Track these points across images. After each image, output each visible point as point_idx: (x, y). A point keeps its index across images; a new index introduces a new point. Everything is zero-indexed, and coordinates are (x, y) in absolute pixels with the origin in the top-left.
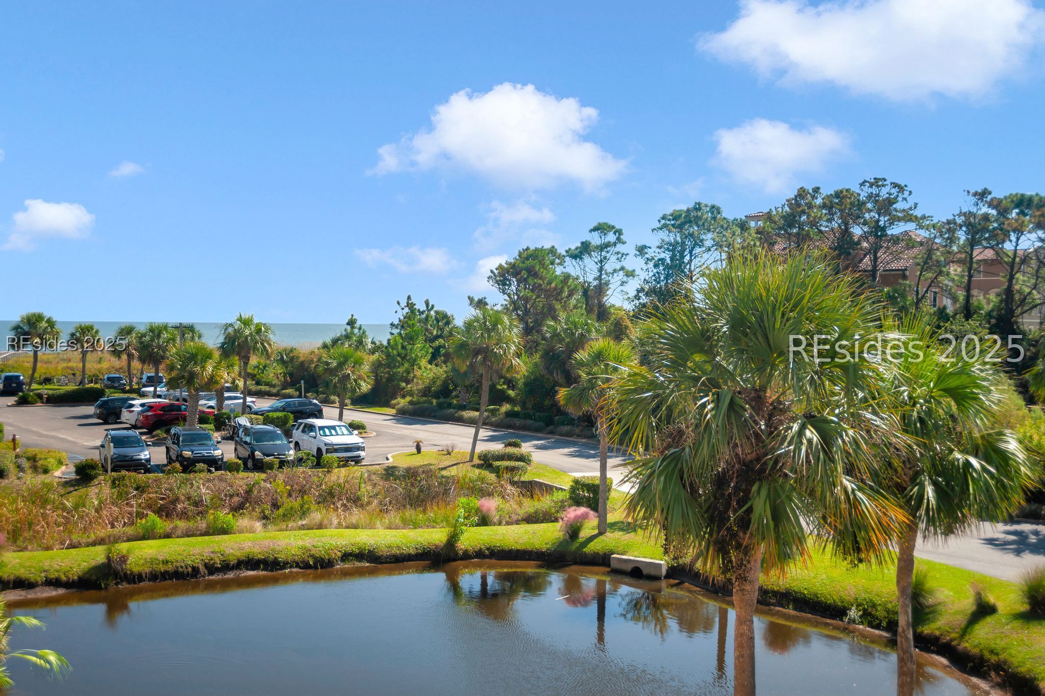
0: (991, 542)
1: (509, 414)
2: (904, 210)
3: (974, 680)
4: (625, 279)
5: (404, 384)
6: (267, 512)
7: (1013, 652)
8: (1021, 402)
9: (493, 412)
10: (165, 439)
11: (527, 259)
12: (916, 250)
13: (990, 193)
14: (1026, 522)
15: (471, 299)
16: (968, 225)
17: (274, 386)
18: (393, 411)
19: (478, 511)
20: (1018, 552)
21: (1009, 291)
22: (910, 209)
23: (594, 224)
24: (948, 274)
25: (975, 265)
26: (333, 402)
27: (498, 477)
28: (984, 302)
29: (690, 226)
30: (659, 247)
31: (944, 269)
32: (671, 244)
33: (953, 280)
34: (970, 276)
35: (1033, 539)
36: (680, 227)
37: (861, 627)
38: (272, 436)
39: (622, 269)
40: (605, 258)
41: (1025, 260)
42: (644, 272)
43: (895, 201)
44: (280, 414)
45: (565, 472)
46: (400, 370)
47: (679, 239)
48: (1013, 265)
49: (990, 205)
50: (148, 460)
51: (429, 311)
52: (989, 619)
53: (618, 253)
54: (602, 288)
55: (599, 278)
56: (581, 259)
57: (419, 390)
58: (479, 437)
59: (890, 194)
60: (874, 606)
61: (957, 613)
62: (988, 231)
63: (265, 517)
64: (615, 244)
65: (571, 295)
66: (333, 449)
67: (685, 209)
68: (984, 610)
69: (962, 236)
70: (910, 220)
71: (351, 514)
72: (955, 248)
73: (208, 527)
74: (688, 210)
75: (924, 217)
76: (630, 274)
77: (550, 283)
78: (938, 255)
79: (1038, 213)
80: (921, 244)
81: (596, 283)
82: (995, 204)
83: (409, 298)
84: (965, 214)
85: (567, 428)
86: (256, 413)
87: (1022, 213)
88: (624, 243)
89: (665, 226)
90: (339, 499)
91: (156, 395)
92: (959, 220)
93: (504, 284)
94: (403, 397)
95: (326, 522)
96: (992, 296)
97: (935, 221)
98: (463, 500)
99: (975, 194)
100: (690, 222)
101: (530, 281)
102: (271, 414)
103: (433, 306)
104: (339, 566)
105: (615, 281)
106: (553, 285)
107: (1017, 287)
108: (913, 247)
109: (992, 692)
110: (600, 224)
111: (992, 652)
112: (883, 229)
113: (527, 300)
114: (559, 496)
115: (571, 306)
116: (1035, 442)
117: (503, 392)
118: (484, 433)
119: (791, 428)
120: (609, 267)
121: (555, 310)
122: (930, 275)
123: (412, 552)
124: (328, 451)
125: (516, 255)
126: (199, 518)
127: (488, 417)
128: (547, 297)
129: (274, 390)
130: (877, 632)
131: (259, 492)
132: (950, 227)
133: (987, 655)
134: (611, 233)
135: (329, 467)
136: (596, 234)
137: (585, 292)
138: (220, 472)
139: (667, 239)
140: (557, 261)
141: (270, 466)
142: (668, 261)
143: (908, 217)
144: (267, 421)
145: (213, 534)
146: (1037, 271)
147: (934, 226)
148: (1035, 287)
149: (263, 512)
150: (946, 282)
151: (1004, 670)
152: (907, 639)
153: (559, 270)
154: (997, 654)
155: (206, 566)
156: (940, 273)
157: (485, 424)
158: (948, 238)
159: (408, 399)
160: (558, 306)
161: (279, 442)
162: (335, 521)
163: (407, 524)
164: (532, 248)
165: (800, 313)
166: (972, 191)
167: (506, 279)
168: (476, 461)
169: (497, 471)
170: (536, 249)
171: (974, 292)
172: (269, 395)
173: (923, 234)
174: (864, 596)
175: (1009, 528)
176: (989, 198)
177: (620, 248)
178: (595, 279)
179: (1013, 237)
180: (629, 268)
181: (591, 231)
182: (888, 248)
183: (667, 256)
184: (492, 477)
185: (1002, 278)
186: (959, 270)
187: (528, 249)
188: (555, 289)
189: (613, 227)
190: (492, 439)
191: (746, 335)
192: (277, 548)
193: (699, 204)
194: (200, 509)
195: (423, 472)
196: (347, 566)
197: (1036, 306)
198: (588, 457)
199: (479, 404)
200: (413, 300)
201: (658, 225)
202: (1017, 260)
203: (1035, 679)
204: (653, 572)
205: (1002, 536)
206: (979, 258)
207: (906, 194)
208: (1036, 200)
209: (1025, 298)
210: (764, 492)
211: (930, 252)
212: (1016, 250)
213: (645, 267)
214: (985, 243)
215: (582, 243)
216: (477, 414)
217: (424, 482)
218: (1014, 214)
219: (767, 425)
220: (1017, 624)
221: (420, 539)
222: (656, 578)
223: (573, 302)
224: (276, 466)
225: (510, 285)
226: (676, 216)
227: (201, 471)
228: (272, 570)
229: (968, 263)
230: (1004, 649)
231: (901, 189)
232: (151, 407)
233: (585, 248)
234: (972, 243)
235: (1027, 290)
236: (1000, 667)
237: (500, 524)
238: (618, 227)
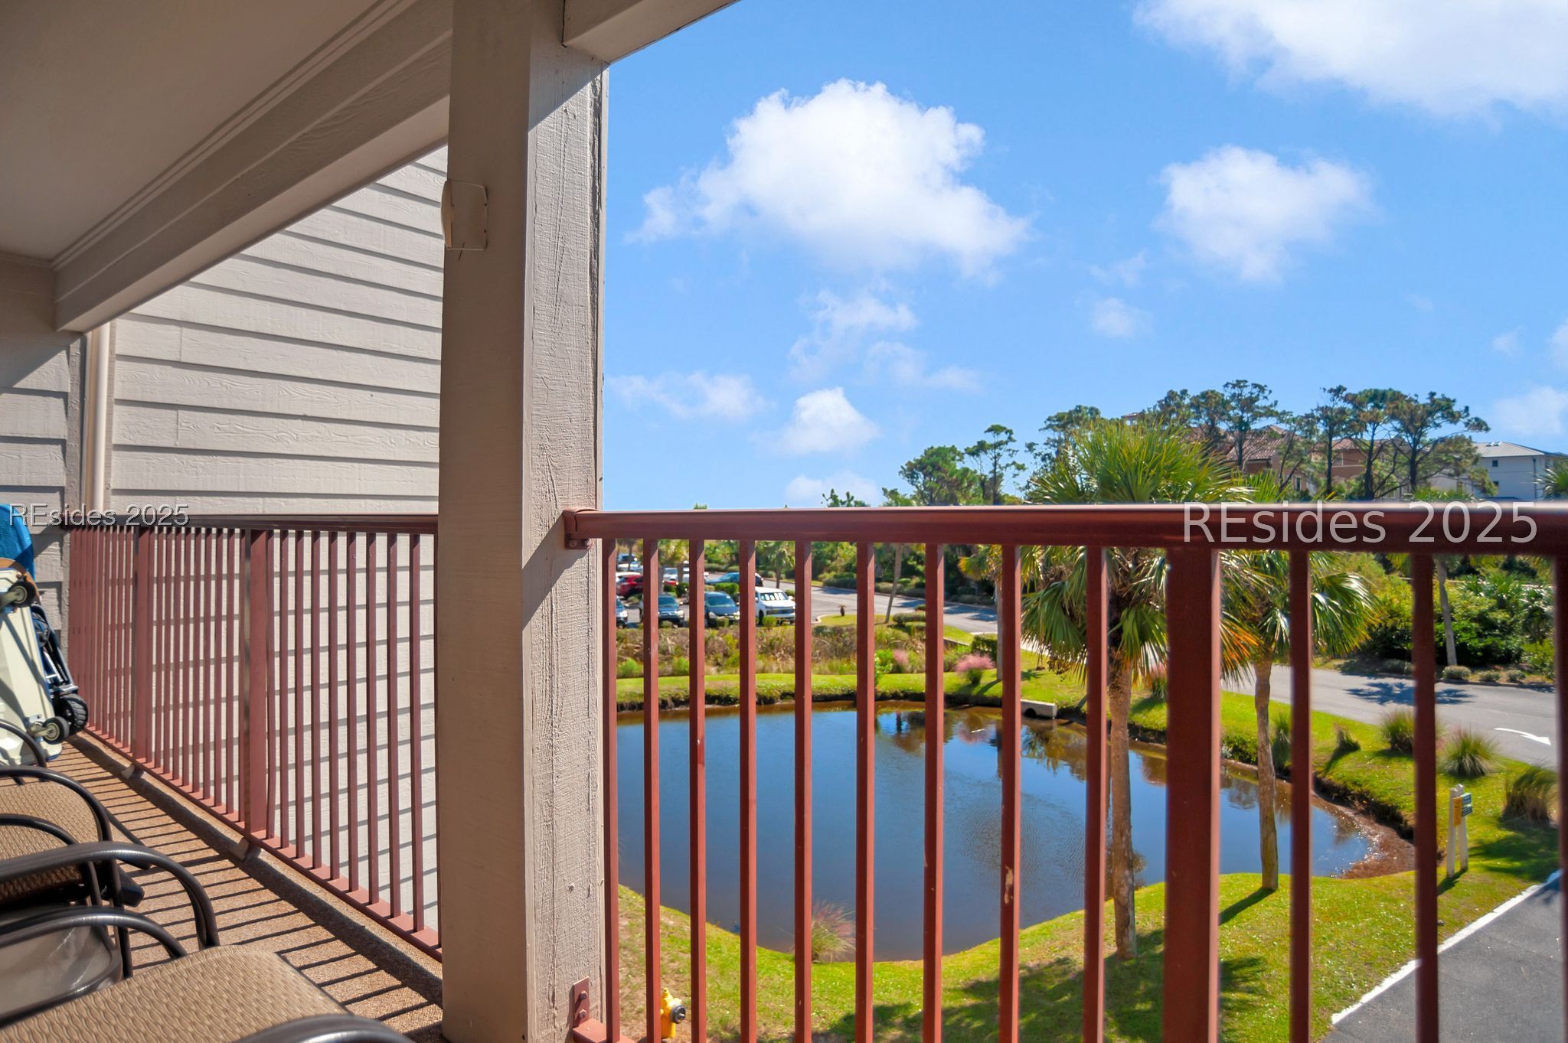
0: (1356, 692)
1: (919, 585)
2: (1265, 407)
3: (1340, 808)
4: (1017, 472)
5: (829, 562)
6: (719, 660)
7: (1375, 784)
8: (1382, 571)
9: (905, 584)
10: (638, 604)
11: (932, 455)
12: (1278, 442)
13: (1345, 389)
14: (1389, 677)
15: (885, 490)
16: (1326, 418)
17: (722, 564)
18: (820, 584)
19: (893, 661)
20: (1382, 701)
21: (1368, 476)
22: (1271, 406)
23: (989, 426)
24: (1309, 462)
25: (1334, 454)
26: (771, 576)
27: (910, 634)
28: (1345, 486)
29: (1072, 426)
30: (1046, 444)
31: (1305, 458)
32: (1055, 441)
33: (1315, 467)
34: (1330, 464)
35: (1397, 691)
36: (1063, 427)
37: (1233, 761)
38: (723, 600)
39: (1014, 463)
40: (999, 454)
41: (1383, 446)
42: (1034, 465)
43: (1257, 399)
44: (729, 584)
45: (967, 632)
46: (826, 550)
47: (1063, 437)
48: (1372, 452)
49: (1345, 399)
50: (626, 619)
51: (849, 501)
52: (1352, 755)
53: (1009, 450)
54: (996, 479)
55: (994, 471)
56: (978, 455)
57: (842, 567)
58: (893, 604)
59: (1252, 393)
60: (1244, 743)
61: (1321, 750)
62: (1346, 423)
63: (718, 664)
64: (1006, 443)
65: (969, 486)
66: (771, 611)
67: (1067, 411)
68: (1347, 747)
69: (1321, 428)
70: (1271, 415)
71: (787, 663)
72: (1315, 439)
73: (673, 670)
74: (1070, 412)
75: (1284, 413)
76: (1021, 467)
77: (951, 476)
78: (1299, 445)
79: (1392, 406)
80: (1283, 436)
81: (991, 476)
82: (1351, 399)
83: (832, 491)
84: (1322, 409)
85: (968, 597)
86: (709, 584)
87: (1377, 406)
88: (1014, 441)
89: (1050, 426)
90: (778, 651)
91: (629, 570)
92: (1317, 414)
93: (913, 477)
94: (829, 572)
95: (767, 668)
96: (1353, 481)
97: (1295, 415)
98: (881, 652)
99: (1331, 391)
100: (1072, 422)
101: (935, 474)
102: (721, 584)
103: (853, 498)
104: (779, 703)
105: (1008, 474)
106: (954, 477)
107: (1376, 472)
108: (1275, 439)
109: (1357, 819)
110: (993, 426)
111: (1355, 783)
112: (1247, 424)
113: (931, 490)
114: (964, 650)
115: (970, 494)
116: (1395, 605)
117: (912, 567)
118: (897, 601)
119: (1152, 563)
120: (1002, 462)
121: (956, 498)
122: (1292, 463)
123: (839, 693)
124: (768, 613)
125: (923, 453)
126: (666, 663)
127: (901, 588)
128: (950, 488)
129: (723, 567)
130: (1248, 766)
131: (714, 644)
132: (1309, 420)
133: (1350, 786)
134: (1003, 433)
135: (769, 626)
136: (990, 434)
137: (983, 483)
138: (681, 629)
139: (1052, 437)
140: (957, 458)
141: (722, 624)
142: (1054, 456)
143: (1269, 412)
144: (718, 589)
145: (678, 675)
146: (1395, 457)
147: (1294, 420)
148: (1393, 471)
149: (716, 660)
150: (1308, 469)
151: (1366, 799)
152: (1266, 753)
153: (959, 466)
154: (1360, 785)
155: (673, 700)
156: (1302, 461)
157: (898, 593)
158: (1307, 430)
159: (833, 573)
160: (959, 495)
161: (728, 605)
162: (775, 668)
163: (833, 671)
164: (936, 447)
165: (1158, 471)
166: (1328, 388)
167: (914, 473)
168: (891, 622)
169: (908, 630)
170: (939, 448)
171: (1335, 478)
172: (718, 570)
173: (1284, 427)
174: (1235, 734)
175: (1373, 681)
176: (1344, 393)
177: (1011, 445)
178: (991, 472)
179: (1370, 428)
180: (1020, 463)
181: (986, 432)
182: (1252, 440)
183: (1053, 451)
184: (904, 635)
185: (1361, 466)
186: (1320, 458)
187: (932, 448)
188: (956, 481)
189: (1005, 428)
190: (905, 606)
191: (1114, 491)
192: (729, 687)
193: (1080, 407)
194: (667, 656)
195: (847, 630)
196: (785, 703)
197: (1396, 488)
198: (988, 620)
199: (893, 577)
200: (836, 493)
201: (1045, 426)
202: (1375, 448)
203: (1397, 807)
204: (1045, 713)
205: (1367, 688)
206: (1338, 447)
207: (1266, 393)
208: (1389, 394)
209: (1384, 482)
210: (1132, 616)
211: (1291, 443)
212: (1372, 441)
213: (1034, 461)
214: (1342, 433)
215: (979, 443)
216: (891, 585)
217: (847, 639)
218: (1369, 406)
219: (1133, 563)
220: (1379, 760)
221: (845, 683)
222: (1048, 718)
223: (971, 491)
224: (727, 624)
225: (917, 478)
226: (1059, 417)
227: (667, 627)
228: (724, 705)
229: (1328, 451)
230: (1366, 781)
231: (1262, 389)
232: (627, 579)
233: (980, 448)
234: (1331, 434)
235: (1386, 475)
236: (1362, 797)
237: (912, 672)
238: (1008, 428)
